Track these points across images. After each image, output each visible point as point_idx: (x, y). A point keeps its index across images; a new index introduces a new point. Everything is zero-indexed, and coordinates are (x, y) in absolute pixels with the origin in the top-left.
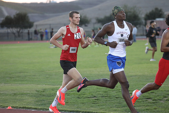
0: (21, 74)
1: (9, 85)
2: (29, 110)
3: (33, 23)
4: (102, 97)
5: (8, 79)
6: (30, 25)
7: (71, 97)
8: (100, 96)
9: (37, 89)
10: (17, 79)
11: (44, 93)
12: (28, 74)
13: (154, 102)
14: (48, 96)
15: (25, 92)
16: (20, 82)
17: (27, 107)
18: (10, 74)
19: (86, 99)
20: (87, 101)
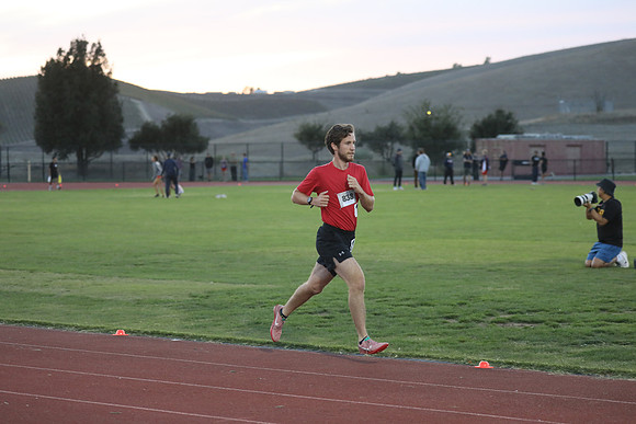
0: (163, 256)
1: (130, 280)
2: (165, 339)
3: (208, 139)
4: (341, 312)
5: (129, 267)
6: (201, 145)
7: (267, 311)
8: (338, 309)
9: (194, 293)
10: (152, 267)
11: (207, 301)
12: (180, 257)
13: (461, 325)
14: (214, 308)
15: (163, 298)
16: (156, 276)
17: (161, 331)
18: (136, 257)
19: (303, 316)
20: (305, 320)
